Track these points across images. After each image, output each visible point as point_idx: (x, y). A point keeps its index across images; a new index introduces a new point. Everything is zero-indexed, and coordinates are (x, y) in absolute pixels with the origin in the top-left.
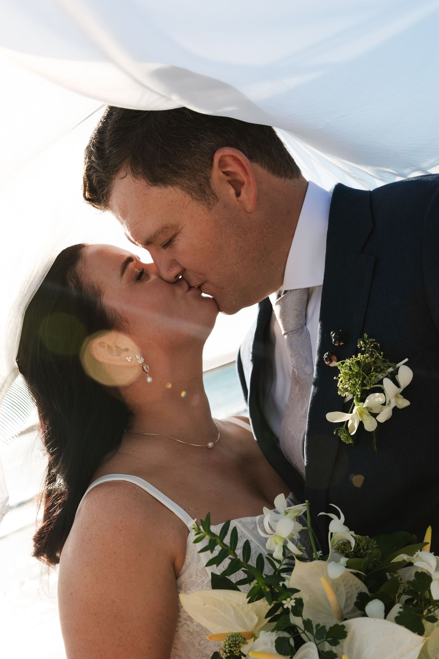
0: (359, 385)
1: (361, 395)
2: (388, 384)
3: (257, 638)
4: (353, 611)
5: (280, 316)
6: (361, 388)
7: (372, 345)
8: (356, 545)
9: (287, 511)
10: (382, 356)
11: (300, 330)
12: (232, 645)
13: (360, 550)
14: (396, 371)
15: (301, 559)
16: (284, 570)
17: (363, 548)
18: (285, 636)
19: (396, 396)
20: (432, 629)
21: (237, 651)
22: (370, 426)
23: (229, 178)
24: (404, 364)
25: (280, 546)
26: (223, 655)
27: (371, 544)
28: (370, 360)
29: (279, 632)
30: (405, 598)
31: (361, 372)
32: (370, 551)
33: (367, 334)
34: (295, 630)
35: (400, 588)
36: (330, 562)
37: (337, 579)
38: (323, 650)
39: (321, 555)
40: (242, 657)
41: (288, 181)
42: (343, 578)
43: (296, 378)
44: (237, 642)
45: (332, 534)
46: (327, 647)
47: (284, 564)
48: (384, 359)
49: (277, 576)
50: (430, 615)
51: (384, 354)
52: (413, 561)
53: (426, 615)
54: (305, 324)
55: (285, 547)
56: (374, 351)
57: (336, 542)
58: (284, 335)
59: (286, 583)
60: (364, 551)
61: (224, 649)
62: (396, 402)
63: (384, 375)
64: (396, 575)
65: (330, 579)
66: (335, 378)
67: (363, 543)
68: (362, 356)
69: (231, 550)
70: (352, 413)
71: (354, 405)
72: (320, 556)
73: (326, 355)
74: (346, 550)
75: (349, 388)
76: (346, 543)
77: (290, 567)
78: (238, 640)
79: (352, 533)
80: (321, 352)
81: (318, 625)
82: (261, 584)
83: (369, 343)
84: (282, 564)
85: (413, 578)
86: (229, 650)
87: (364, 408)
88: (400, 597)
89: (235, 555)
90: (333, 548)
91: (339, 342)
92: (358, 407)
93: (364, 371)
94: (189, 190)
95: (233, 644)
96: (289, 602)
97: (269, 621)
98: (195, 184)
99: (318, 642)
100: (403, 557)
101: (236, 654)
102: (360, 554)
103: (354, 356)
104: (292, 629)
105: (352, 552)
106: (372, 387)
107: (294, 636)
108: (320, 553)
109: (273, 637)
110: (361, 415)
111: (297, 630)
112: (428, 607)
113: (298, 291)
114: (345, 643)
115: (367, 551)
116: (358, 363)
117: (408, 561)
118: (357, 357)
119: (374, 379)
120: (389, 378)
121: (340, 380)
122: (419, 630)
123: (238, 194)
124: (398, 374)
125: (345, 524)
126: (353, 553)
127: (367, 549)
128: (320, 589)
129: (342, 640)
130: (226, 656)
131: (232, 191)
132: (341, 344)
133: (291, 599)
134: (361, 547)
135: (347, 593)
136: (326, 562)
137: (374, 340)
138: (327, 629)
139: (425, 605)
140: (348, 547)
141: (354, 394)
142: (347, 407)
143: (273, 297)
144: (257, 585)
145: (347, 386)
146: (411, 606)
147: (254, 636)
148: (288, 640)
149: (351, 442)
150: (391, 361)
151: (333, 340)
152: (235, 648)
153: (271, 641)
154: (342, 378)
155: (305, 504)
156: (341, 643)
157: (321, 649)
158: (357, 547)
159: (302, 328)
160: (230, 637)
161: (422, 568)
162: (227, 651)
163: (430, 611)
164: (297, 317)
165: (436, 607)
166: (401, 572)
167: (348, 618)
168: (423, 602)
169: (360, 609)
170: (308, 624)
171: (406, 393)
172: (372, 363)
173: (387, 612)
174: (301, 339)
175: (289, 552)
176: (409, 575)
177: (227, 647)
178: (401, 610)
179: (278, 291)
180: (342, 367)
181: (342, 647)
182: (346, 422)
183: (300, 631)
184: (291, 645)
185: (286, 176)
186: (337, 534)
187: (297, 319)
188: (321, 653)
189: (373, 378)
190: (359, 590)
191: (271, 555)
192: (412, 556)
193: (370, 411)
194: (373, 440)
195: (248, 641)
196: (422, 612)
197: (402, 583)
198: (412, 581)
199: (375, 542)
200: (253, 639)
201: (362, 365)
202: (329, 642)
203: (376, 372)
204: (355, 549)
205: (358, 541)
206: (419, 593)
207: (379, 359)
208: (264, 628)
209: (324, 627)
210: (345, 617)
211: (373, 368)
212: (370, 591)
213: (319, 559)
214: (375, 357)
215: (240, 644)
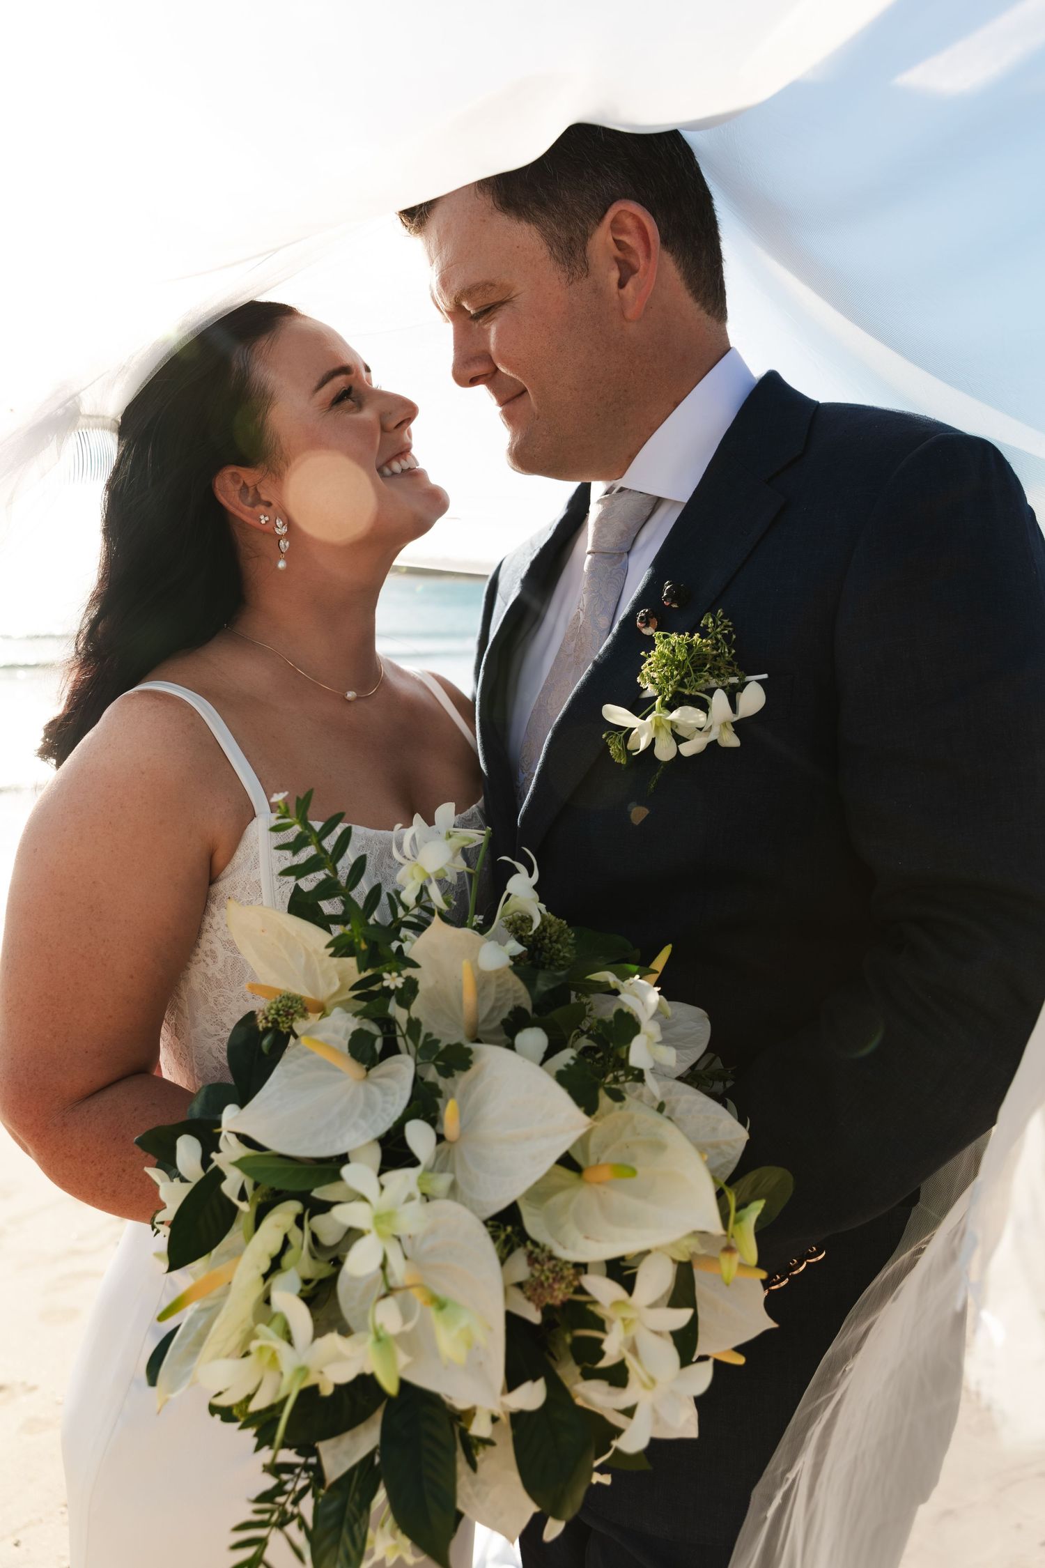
0: (676, 681)
1: (671, 698)
2: (719, 700)
3: (328, 1015)
4: (495, 1031)
5: (596, 522)
6: (676, 688)
7: (726, 632)
8: (541, 928)
9: (451, 833)
10: (731, 655)
11: (616, 558)
12: (281, 1012)
13: (544, 938)
14: (742, 686)
15: (444, 918)
16: (409, 925)
17: (550, 938)
18: (371, 1031)
19: (724, 724)
20: (610, 1110)
21: (286, 1026)
22: (665, 752)
23: (618, 253)
24: (758, 681)
25: (418, 883)
26: (261, 1022)
27: (566, 935)
28: (709, 651)
29: (365, 1020)
30: (584, 1042)
31: (688, 663)
32: (559, 946)
33: (723, 611)
34: (392, 1026)
35: (585, 1023)
36: (490, 940)
37: (490, 973)
38: (423, 1076)
39: (481, 922)
40: (292, 1038)
41: (702, 314)
42: (498, 974)
43: (576, 628)
44: (292, 1011)
45: (509, 895)
46: (432, 1074)
47: (411, 915)
48: (731, 659)
49: (393, 930)
50: (614, 1086)
51: (735, 653)
52: (621, 990)
53: (609, 1083)
54: (628, 553)
55: (423, 889)
56: (722, 643)
57: (510, 911)
58: (589, 553)
59: (406, 946)
60: (551, 942)
61: (267, 1013)
62: (720, 733)
63: (720, 683)
64: (584, 1000)
65: (478, 967)
66: (643, 653)
67: (553, 930)
68: (700, 640)
69: (331, 861)
70: (645, 720)
71: (654, 709)
72: (478, 924)
73: (644, 612)
74: (523, 930)
75: (657, 680)
76: (527, 919)
77: (422, 924)
78: (296, 1007)
79: (543, 906)
80: (638, 604)
81: (429, 1035)
82: (355, 933)
83: (722, 627)
84: (411, 913)
85: (609, 1017)
86: (273, 1019)
87: (667, 720)
88: (579, 1037)
89: (335, 871)
90: (504, 918)
91: (672, 601)
92: (658, 715)
93: (692, 663)
94: (551, 240)
95: (283, 1010)
96: (393, 979)
97: (356, 997)
98: (564, 235)
99: (419, 1060)
100: (608, 977)
101: (282, 1029)
102: (542, 944)
103: (687, 634)
104: (388, 1024)
105: (531, 936)
106: (693, 694)
107: (387, 1036)
108: (478, 919)
109: (353, 1024)
110: (657, 728)
111: (395, 1027)
112: (617, 1070)
113: (642, 496)
114: (463, 1078)
115: (554, 944)
116: (690, 647)
117: (613, 986)
118: (692, 638)
119: (702, 683)
120: (725, 691)
121: (649, 660)
122: (588, 1104)
123: (622, 284)
124: (742, 692)
125: (536, 887)
126: (531, 939)
127: (556, 942)
128: (456, 977)
129: (461, 1072)
130: (264, 1025)
131: (615, 275)
132: (674, 606)
133: (400, 975)
134: (548, 935)
135: (497, 1000)
136: (483, 937)
137: (730, 624)
138: (442, 1046)
139: (614, 1066)
140: (527, 927)
141: (661, 692)
142: (640, 707)
143: (598, 489)
144: (348, 933)
145: (655, 675)
146: (588, 1060)
147: (322, 1010)
148: (374, 1038)
149: (623, 761)
150: (741, 668)
151: (665, 594)
152: (284, 1019)
153: (347, 1030)
154: (655, 659)
155: (484, 832)
156: (456, 1077)
157: (420, 1073)
158: (541, 933)
159: (621, 555)
160: (284, 997)
161: (630, 1007)
162: (270, 1018)
163: (616, 1080)
164: (622, 534)
165: (630, 1077)
166: (595, 998)
167: (482, 1040)
168: (612, 1059)
169: (507, 1034)
170: (414, 1025)
171: (739, 727)
172: (710, 657)
173: (549, 1054)
174: (611, 572)
175: (428, 898)
176: (604, 1009)
177: (273, 1012)
178: (572, 1062)
179: (611, 483)
180: (661, 642)
181: (456, 1083)
182: (627, 729)
183: (399, 1033)
184: (374, 1050)
185: (704, 305)
186: (517, 900)
187: (620, 538)
188: (419, 1079)
189: (702, 681)
190: (518, 1003)
191: (398, 893)
192: (623, 981)
193: (674, 729)
194: (656, 773)
195: (310, 1014)
196: (605, 1076)
197: (589, 1016)
198: (607, 1021)
199: (573, 935)
200: (319, 1015)
201: (694, 653)
202: (438, 1068)
203: (710, 673)
204: (536, 935)
205: (546, 923)
206: (611, 1045)
207: (724, 657)
208: (343, 1005)
209: (437, 1041)
210: (480, 1036)
211: (708, 666)
212: (535, 1008)
213: (474, 928)
214: (720, 651)
215: (295, 1016)
